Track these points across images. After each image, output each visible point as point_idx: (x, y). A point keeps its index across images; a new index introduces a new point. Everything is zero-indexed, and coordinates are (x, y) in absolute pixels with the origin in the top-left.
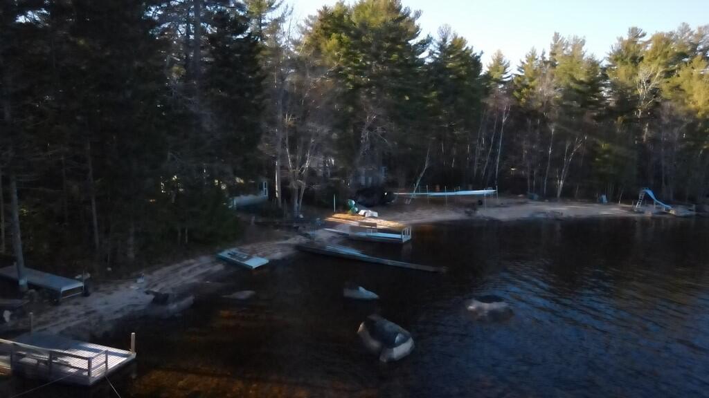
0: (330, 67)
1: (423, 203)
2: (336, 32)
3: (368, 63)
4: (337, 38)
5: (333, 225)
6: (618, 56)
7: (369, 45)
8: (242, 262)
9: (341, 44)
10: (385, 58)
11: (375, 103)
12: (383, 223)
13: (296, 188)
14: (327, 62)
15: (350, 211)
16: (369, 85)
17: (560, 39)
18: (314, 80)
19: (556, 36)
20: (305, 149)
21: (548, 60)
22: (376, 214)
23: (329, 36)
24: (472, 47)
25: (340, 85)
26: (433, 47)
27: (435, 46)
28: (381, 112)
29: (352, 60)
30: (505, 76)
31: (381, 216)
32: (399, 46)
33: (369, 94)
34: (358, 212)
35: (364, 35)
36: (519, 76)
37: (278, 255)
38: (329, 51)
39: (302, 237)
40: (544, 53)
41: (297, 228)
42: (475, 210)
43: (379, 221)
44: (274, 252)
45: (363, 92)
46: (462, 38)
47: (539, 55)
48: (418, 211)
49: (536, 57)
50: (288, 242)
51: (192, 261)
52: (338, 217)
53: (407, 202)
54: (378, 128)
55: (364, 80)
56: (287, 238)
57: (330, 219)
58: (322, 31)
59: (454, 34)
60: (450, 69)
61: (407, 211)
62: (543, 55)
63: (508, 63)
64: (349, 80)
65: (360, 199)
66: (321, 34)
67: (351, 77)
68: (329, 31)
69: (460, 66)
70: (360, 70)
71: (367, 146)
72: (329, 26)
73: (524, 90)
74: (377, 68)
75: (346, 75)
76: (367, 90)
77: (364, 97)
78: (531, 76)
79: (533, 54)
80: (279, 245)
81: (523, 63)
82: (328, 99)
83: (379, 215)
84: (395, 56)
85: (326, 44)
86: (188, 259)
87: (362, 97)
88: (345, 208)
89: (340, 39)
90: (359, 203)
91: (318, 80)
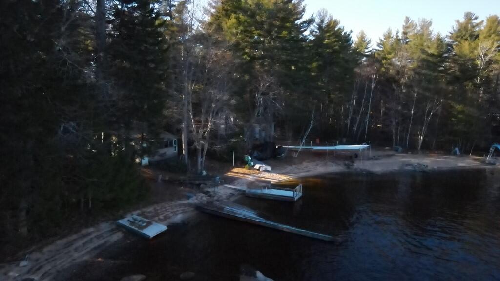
0: (229, 42)
1: (308, 155)
2: (235, 13)
3: (262, 39)
4: (235, 18)
5: (232, 180)
6: (458, 34)
7: (262, 23)
8: (140, 231)
9: (239, 22)
10: (276, 34)
11: (268, 72)
12: (275, 177)
13: (199, 148)
14: (228, 38)
15: (247, 166)
16: (262, 58)
17: (410, 22)
18: (216, 53)
19: (407, 19)
20: (207, 113)
21: (401, 38)
22: (269, 168)
23: (228, 16)
24: (344, 27)
25: (239, 57)
26: (314, 27)
27: (314, 26)
28: (273, 79)
29: (247, 36)
30: (366, 50)
31: (274, 170)
32: (288, 25)
33: (262, 65)
34: (254, 166)
35: (259, 14)
36: (379, 50)
37: (178, 218)
38: (229, 28)
39: (202, 195)
40: (398, 32)
41: (199, 185)
42: (353, 162)
43: (272, 174)
44: (175, 214)
45: (257, 63)
46: (336, 20)
47: (394, 34)
48: (305, 164)
49: (392, 36)
50: (190, 201)
51: (91, 230)
52: (237, 172)
53: (295, 155)
54: (271, 94)
55: (258, 53)
56: (188, 198)
57: (230, 174)
58: (223, 12)
59: (330, 16)
60: (327, 44)
61: (295, 164)
62: (397, 34)
63: (370, 41)
64: (246, 53)
65: (256, 154)
66: (222, 15)
67: (247, 50)
68: (229, 12)
69: (335, 42)
70: (255, 45)
71: (261, 109)
72: (229, 8)
73: (384, 62)
74: (268, 43)
75: (243, 49)
76: (260, 61)
77: (258, 67)
78: (389, 50)
79: (389, 33)
80: (180, 205)
81: (382, 40)
82: (227, 69)
83: (271, 169)
84: (285, 33)
85: (226, 23)
86: (87, 227)
87: (257, 67)
88: (242, 163)
89: (238, 18)
90: (255, 158)
91: (219, 53)
